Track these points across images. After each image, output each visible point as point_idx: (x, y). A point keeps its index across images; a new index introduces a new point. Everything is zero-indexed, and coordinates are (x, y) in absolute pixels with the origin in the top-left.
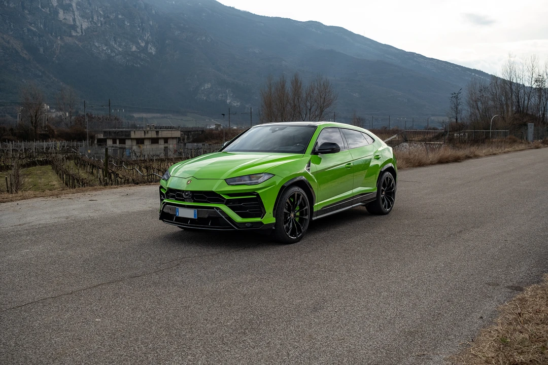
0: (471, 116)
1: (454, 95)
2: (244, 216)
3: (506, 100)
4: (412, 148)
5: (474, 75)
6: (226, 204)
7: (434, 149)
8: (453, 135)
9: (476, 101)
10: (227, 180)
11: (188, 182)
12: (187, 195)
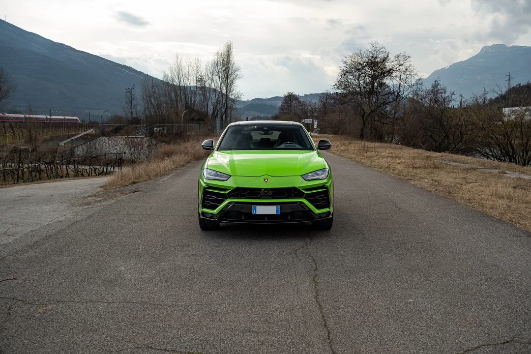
0: (145, 110)
1: (128, 90)
2: (318, 208)
3: (176, 96)
4: (112, 142)
5: (124, 71)
6: (305, 198)
7: (135, 142)
8: (152, 129)
9: (150, 96)
10: (303, 176)
11: (265, 180)
12: (266, 193)
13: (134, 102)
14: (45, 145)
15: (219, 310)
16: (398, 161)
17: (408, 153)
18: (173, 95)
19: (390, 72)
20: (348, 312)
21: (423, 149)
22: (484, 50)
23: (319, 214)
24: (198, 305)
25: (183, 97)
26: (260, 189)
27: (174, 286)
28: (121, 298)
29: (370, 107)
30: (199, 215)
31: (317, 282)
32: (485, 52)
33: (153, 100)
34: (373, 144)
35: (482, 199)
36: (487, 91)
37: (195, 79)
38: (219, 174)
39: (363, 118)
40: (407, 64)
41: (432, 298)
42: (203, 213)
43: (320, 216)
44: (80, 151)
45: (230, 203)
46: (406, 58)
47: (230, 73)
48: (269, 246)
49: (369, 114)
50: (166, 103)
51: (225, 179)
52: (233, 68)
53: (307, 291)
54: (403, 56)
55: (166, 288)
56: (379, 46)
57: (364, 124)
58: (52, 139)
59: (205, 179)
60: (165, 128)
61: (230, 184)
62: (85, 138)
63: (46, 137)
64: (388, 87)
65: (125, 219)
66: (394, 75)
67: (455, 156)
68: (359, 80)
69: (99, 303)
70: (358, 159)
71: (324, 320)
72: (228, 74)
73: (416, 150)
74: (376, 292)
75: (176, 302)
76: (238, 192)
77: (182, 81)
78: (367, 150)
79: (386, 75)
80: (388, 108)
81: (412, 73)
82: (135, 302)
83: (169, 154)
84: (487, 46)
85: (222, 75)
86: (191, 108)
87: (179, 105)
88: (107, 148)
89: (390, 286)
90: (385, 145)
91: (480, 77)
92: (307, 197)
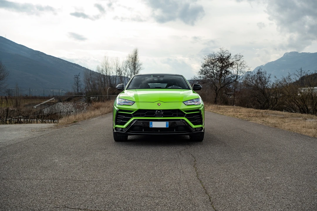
0: (86, 88)
1: (76, 76)
2: (195, 124)
3: (104, 80)
4: (65, 106)
5: (75, 67)
6: (186, 117)
7: (79, 106)
8: (90, 98)
9: (89, 80)
10: (184, 102)
11: (158, 104)
12: (159, 113)
13: (79, 83)
14: (25, 108)
15: (124, 184)
16: (239, 114)
17: (244, 110)
18: (103, 79)
19: (232, 64)
20: (222, 185)
21: (253, 108)
22: (286, 55)
23: (195, 128)
24: (108, 180)
25: (109, 80)
26: (155, 110)
27: (92, 170)
28: (51, 177)
29: (220, 85)
30: (114, 130)
31: (197, 168)
32: (286, 56)
33: (91, 83)
34: (223, 106)
35: (298, 129)
36: (291, 74)
37: (116, 70)
38: (127, 101)
39: (216, 91)
40: (242, 60)
41: (284, 177)
42: (116, 128)
43: (196, 130)
44: (46, 111)
45: (134, 120)
46: (241, 57)
47: (136, 66)
48: (161, 149)
49: (220, 89)
50: (98, 84)
51: (131, 104)
52: (139, 64)
53: (190, 173)
54: (239, 55)
55: (86, 171)
56: (224, 50)
57: (217, 95)
58: (30, 105)
59: (117, 105)
60: (97, 97)
61: (135, 107)
62: (49, 104)
63: (26, 104)
64: (230, 73)
65: (65, 136)
66: (234, 66)
67: (274, 112)
68: (213, 70)
69: (34, 180)
70: (215, 111)
71: (205, 190)
72: (135, 67)
73: (249, 109)
74: (241, 173)
75: (92, 179)
76: (140, 112)
77: (108, 71)
78: (219, 109)
79: (229, 66)
80: (231, 86)
81: (245, 66)
82: (61, 179)
83: (98, 108)
84: (287, 53)
85: (132, 67)
86: (113, 87)
87: (106, 85)
88: (62, 109)
89: (251, 170)
90: (230, 106)
91: (283, 70)
92: (188, 116)
